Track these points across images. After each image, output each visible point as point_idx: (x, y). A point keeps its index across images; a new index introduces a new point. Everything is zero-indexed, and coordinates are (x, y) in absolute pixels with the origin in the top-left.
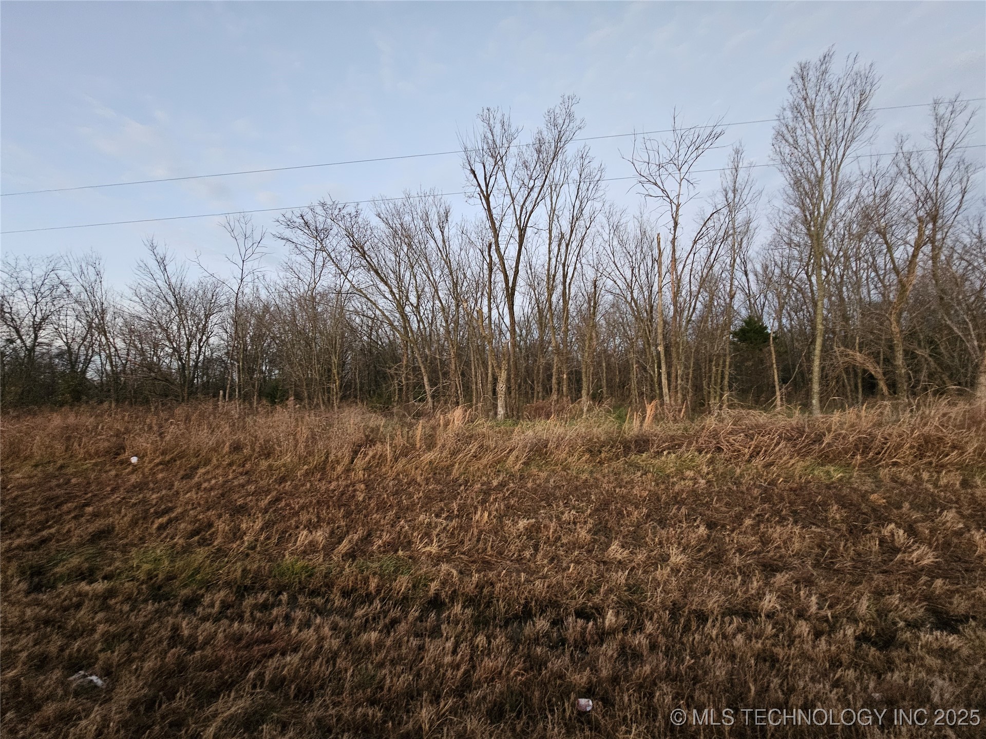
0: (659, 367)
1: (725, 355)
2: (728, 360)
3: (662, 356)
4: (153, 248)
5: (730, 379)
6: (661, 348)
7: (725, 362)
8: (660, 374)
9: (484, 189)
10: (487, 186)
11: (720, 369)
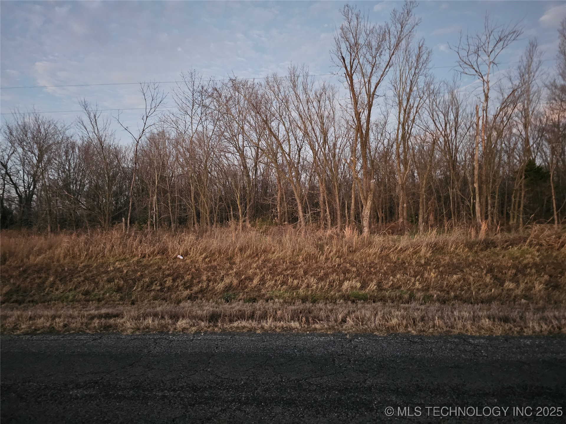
0: (474, 198)
1: (521, 190)
2: (523, 193)
3: (477, 191)
4: (85, 107)
5: (524, 206)
6: (476, 185)
7: (521, 194)
8: (474, 204)
9: (349, 69)
10: (351, 67)
11: (517, 199)
